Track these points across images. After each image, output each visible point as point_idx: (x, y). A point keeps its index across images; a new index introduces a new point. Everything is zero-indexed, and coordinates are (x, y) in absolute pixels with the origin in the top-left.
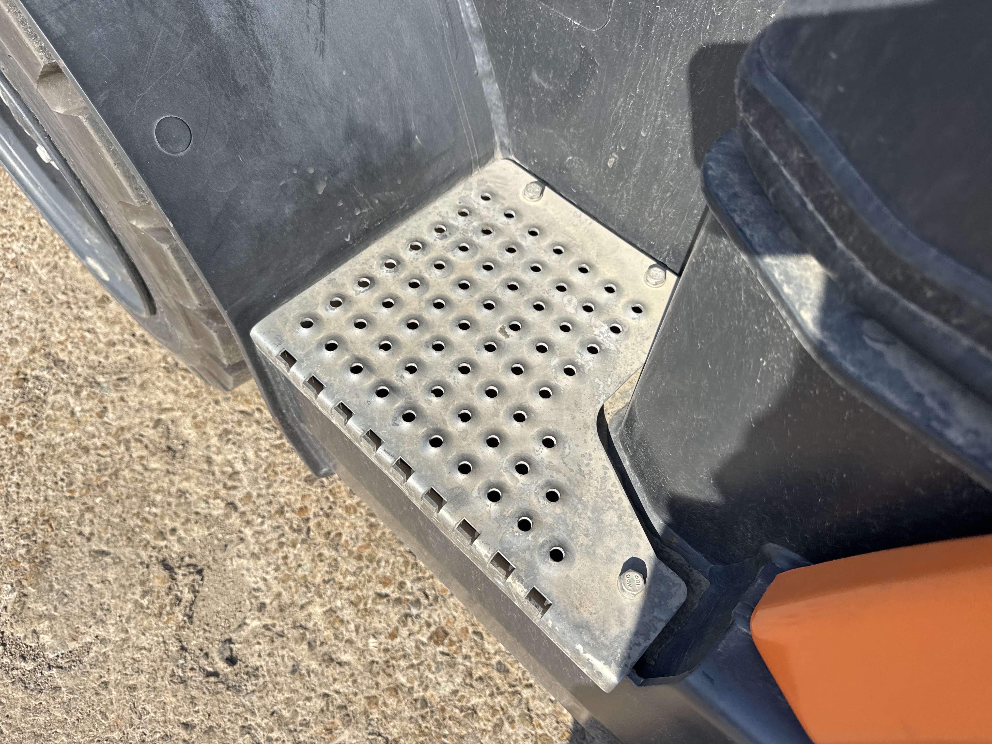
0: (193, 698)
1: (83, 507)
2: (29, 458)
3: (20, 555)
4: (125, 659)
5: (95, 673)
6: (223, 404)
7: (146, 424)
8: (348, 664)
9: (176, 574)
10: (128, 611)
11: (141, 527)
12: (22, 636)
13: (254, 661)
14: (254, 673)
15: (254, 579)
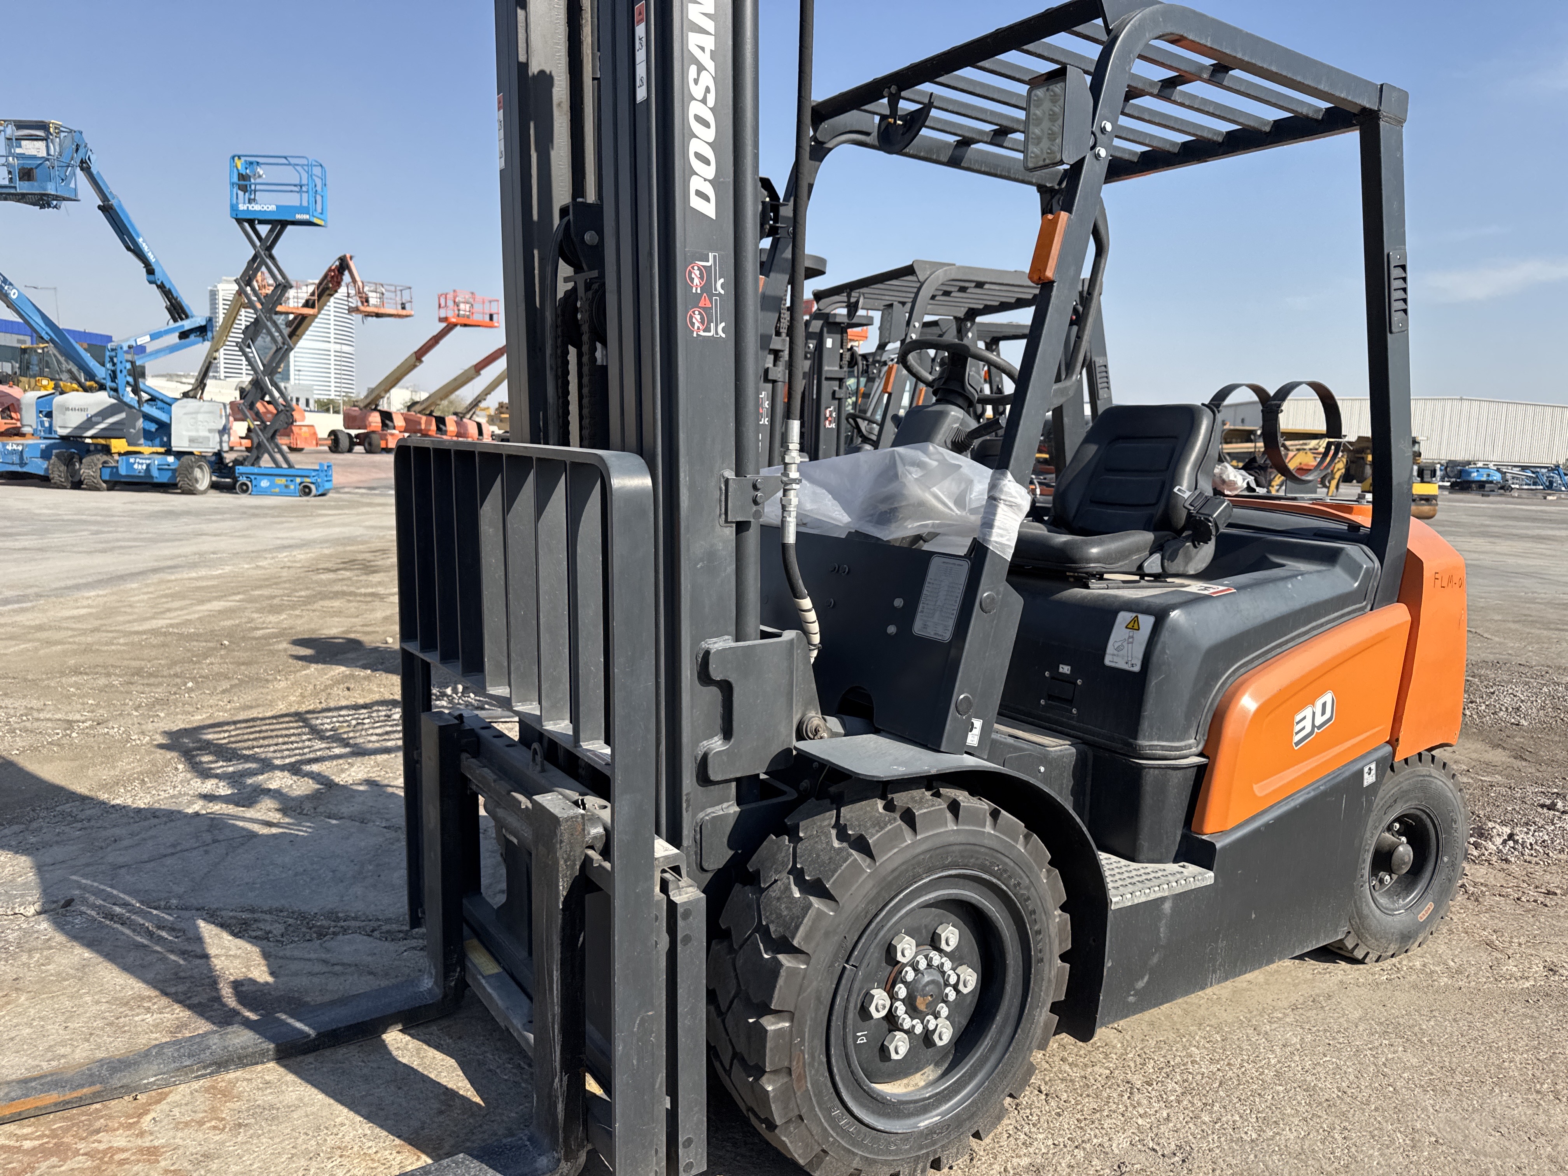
0: (1198, 1167)
8: (1168, 1114)
9: (1125, 1171)
14: (1179, 1147)
15: (1124, 1142)
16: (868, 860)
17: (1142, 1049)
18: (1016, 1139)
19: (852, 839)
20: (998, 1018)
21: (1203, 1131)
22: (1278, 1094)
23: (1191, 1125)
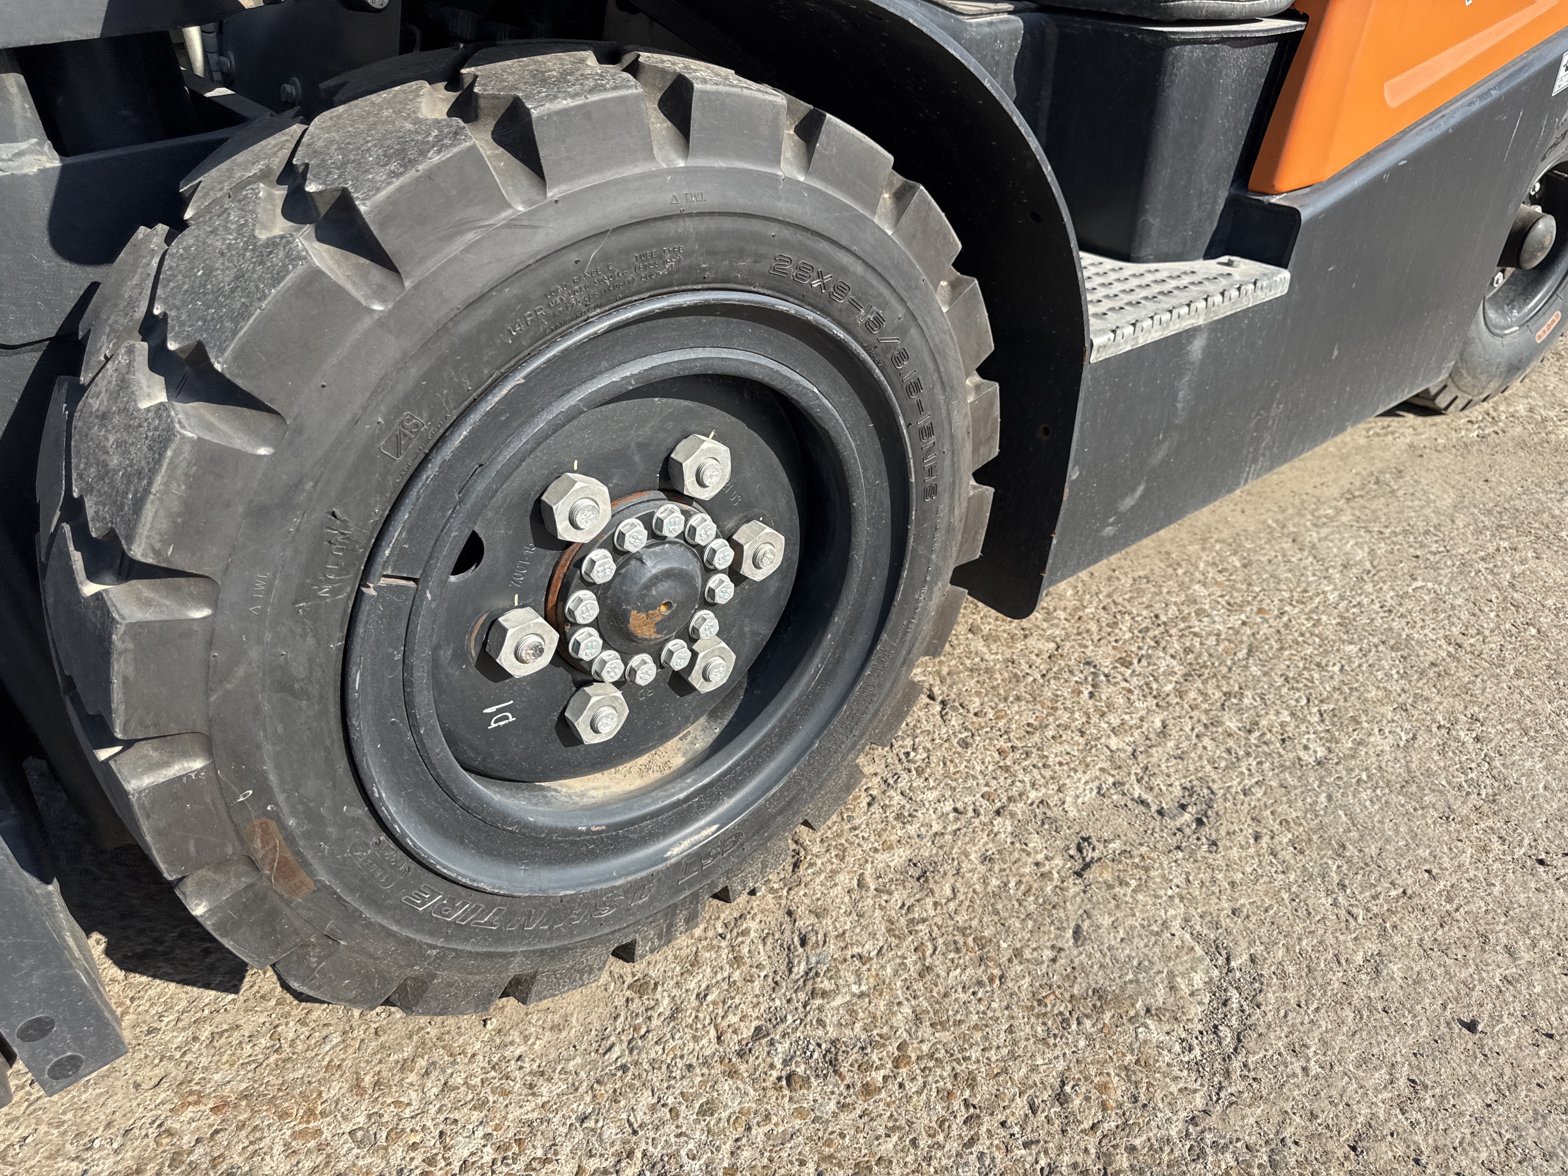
0: (1228, 833)
1: (1015, 961)
2: (940, 1042)
3: (1093, 1026)
4: (1204, 896)
5: (1225, 922)
6: (857, 822)
7: (884, 904)
8: (1163, 722)
9: (1093, 858)
10: (1148, 899)
11: (1037, 898)
12: (1200, 1009)
13: (1177, 791)
14: (1189, 791)
15: (1087, 792)
16: (377, 273)
17: (1109, 595)
18: (884, 807)
19: (323, 210)
20: (839, 620)
21: (1229, 751)
22: (1350, 661)
23: (1206, 741)
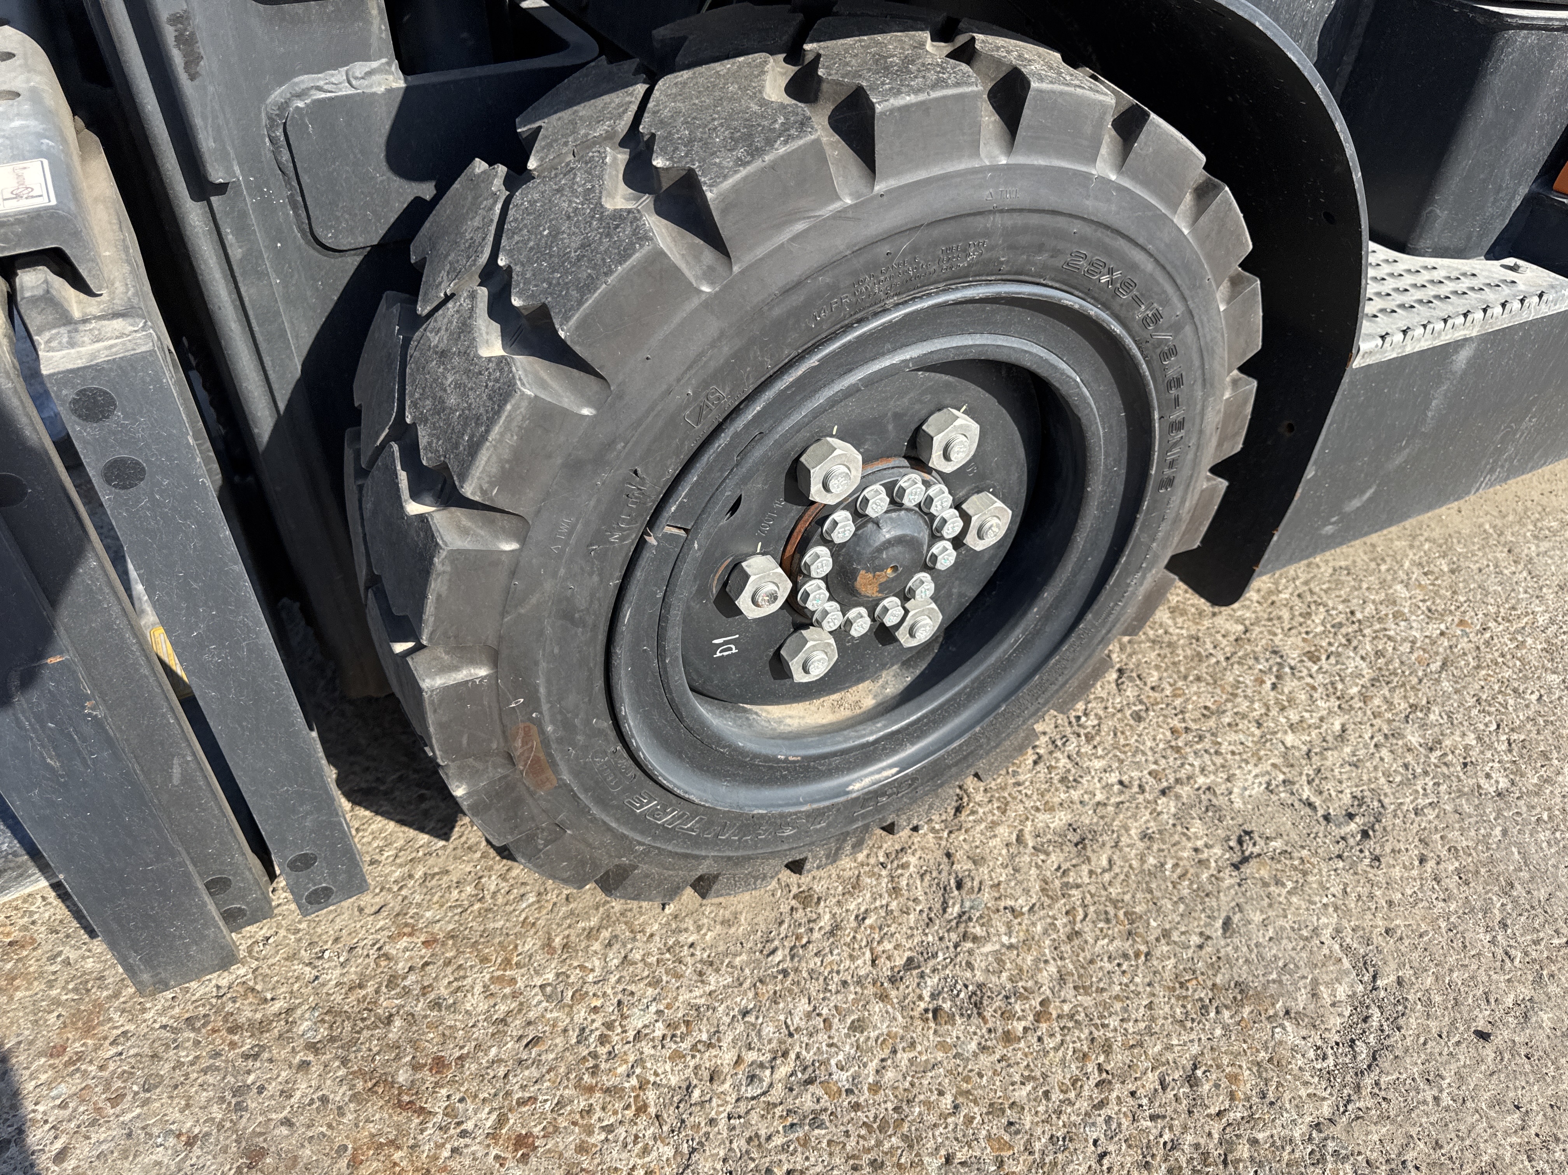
0: (1393, 851)
1: (1163, 941)
2: (1081, 1005)
3: (1231, 1017)
4: (1359, 910)
5: (1378, 940)
6: (1021, 778)
7: (1040, 863)
8: (1343, 725)
9: (1252, 853)
10: (1302, 903)
11: (1192, 883)
12: (1339, 1021)
13: (1347, 798)
14: (1360, 801)
15: (1256, 786)
16: (709, 255)
17: (1306, 583)
18: (1050, 768)
19: (666, 184)
20: (1048, 595)
21: (1406, 766)
22: (1550, 692)
23: (1384, 752)
